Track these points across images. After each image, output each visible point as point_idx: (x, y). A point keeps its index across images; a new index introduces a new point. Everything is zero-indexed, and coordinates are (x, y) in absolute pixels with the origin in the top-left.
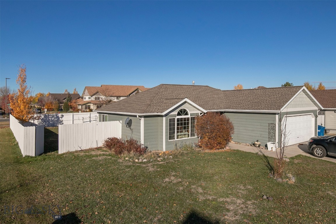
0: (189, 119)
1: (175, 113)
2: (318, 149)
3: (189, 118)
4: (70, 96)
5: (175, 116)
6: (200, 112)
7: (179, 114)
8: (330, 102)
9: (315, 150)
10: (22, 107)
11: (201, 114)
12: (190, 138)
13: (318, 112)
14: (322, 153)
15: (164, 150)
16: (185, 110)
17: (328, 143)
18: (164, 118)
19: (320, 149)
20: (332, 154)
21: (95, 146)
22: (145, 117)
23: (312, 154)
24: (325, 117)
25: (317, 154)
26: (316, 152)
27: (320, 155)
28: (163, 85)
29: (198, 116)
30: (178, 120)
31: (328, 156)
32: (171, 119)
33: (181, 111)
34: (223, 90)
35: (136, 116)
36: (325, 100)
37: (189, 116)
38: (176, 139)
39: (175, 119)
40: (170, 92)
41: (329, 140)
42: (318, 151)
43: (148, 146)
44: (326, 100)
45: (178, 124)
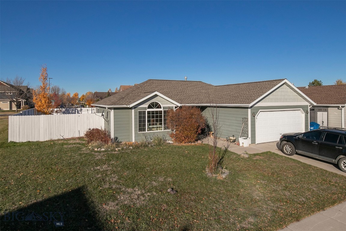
0: (162, 113)
1: (146, 105)
2: (287, 146)
3: (162, 111)
4: (110, 94)
5: (145, 108)
6: (174, 106)
7: (150, 107)
8: (334, 98)
9: (285, 147)
10: (43, 102)
11: (176, 107)
12: (163, 130)
13: (309, 108)
14: (291, 150)
15: (133, 141)
16: (157, 104)
17: (296, 140)
18: (133, 110)
19: (289, 146)
20: (300, 152)
21: (77, 135)
22: (115, 109)
23: (282, 151)
24: (328, 114)
25: (286, 151)
26: (286, 149)
27: (289, 152)
28: (150, 80)
29: (172, 110)
30: (149, 112)
31: (297, 154)
32: (141, 111)
33: (152, 104)
34: (216, 85)
35: (105, 108)
36: (330, 96)
37: (162, 109)
38: (147, 131)
39: (145, 111)
40: (154, 86)
41: (297, 137)
42: (288, 148)
43: (118, 137)
44: (332, 96)
45: (149, 117)
